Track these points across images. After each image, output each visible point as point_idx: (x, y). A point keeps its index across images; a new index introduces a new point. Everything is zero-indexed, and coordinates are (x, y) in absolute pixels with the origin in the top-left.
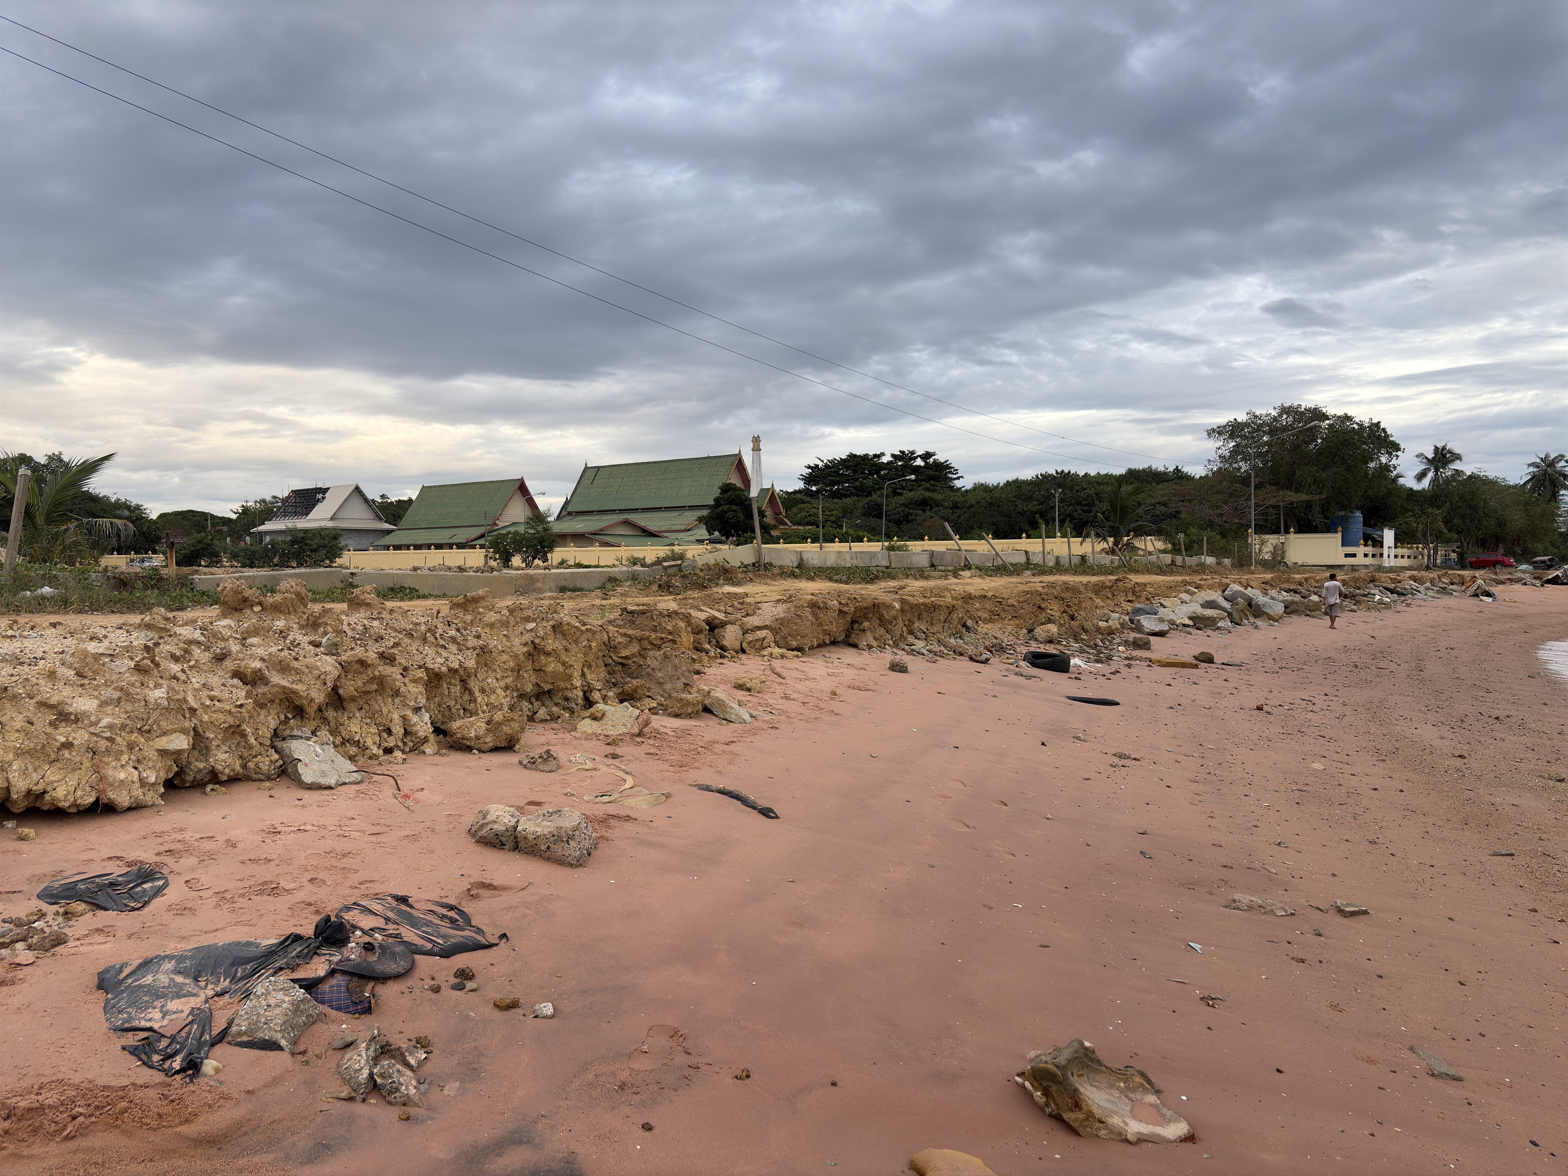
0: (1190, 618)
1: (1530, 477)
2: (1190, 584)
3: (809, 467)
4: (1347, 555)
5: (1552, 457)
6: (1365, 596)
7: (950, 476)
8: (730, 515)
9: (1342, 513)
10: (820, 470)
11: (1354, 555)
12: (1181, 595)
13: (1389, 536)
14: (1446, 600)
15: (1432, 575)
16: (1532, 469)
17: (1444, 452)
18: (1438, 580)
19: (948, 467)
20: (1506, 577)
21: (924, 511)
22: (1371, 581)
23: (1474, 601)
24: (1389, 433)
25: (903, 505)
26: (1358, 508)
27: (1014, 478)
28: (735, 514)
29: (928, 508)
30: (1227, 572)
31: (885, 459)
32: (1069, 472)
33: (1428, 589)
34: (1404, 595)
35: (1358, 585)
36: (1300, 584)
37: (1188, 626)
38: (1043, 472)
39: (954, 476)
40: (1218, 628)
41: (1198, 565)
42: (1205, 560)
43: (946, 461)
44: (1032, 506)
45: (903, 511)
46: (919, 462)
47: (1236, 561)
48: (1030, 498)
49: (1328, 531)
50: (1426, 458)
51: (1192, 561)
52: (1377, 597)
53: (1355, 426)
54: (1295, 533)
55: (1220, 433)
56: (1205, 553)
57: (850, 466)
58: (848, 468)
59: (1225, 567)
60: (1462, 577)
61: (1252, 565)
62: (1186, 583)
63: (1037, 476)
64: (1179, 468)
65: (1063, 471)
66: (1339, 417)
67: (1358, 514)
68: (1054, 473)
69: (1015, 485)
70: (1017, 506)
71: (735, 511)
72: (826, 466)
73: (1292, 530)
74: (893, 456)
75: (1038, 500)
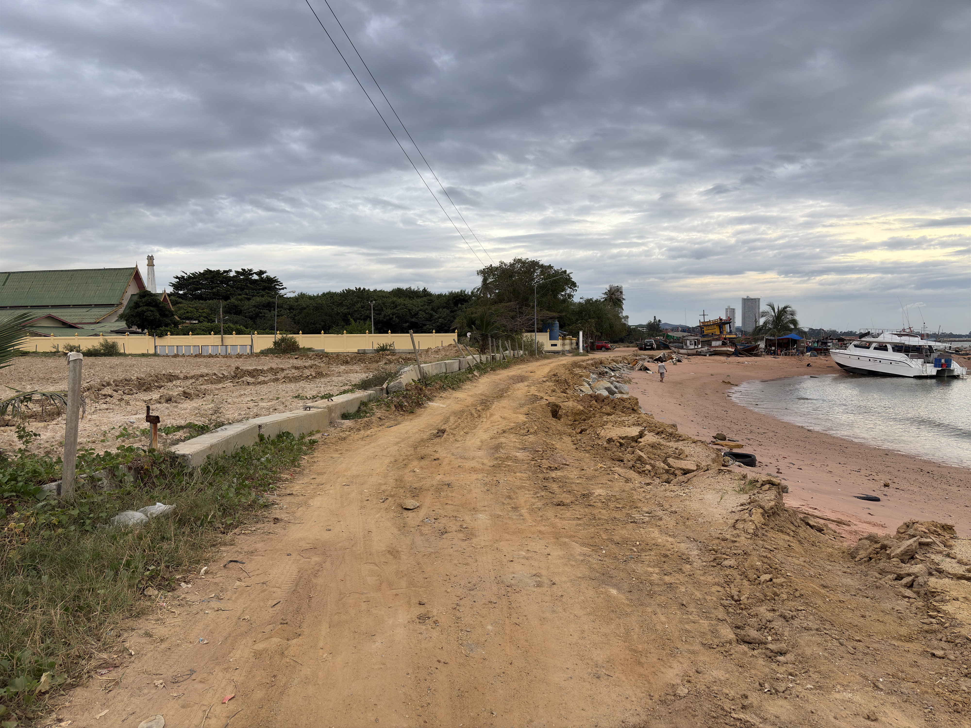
3: (177, 277)
4: (552, 345)
7: (277, 287)
8: (148, 314)
9: (549, 322)
10: (186, 280)
11: (556, 345)
18: (622, 361)
19: (276, 281)
21: (270, 311)
25: (255, 306)
26: (556, 319)
27: (328, 291)
28: (152, 313)
29: (272, 309)
31: (232, 274)
32: (364, 289)
38: (347, 289)
39: (280, 287)
43: (275, 278)
44: (344, 310)
45: (255, 311)
46: (255, 277)
48: (341, 304)
49: (543, 331)
57: (208, 278)
58: (206, 279)
63: (344, 292)
65: (360, 288)
67: (557, 322)
68: (355, 289)
69: (329, 296)
70: (333, 309)
71: (152, 311)
72: (189, 277)
74: (237, 272)
75: (347, 306)
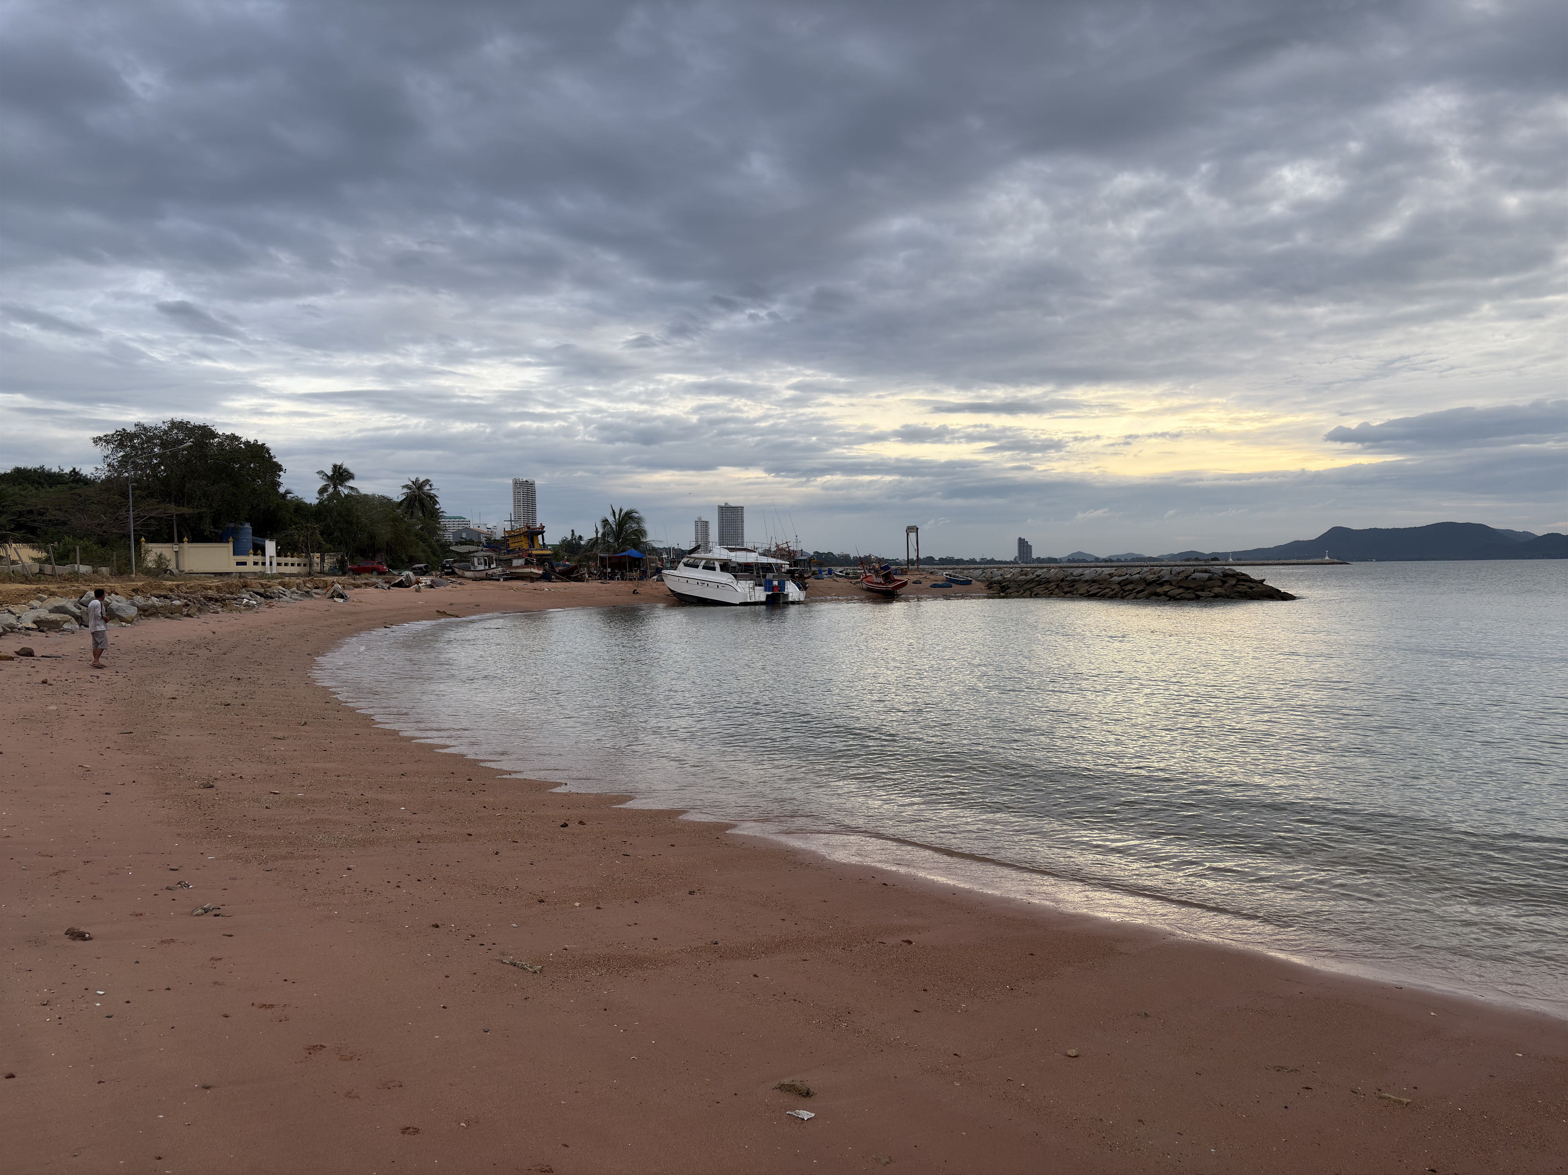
0: (34, 622)
1: (404, 497)
2: (43, 592)
4: (238, 564)
5: (421, 480)
6: (235, 599)
9: (232, 525)
12: (31, 602)
13: (271, 547)
14: (307, 602)
15: (298, 581)
16: (405, 490)
17: (341, 471)
18: (303, 585)
20: (363, 582)
22: (244, 587)
23: (330, 602)
24: (272, 455)
26: (247, 520)
30: (104, 579)
33: (293, 592)
34: (272, 598)
35: (231, 590)
36: (171, 590)
37: (32, 629)
40: (64, 630)
41: (70, 574)
42: (79, 568)
47: (115, 569)
49: (221, 541)
50: (326, 475)
51: (64, 569)
52: (246, 600)
53: (242, 445)
54: (188, 542)
55: (108, 442)
56: (78, 562)
59: (102, 575)
60: (325, 582)
61: (132, 573)
62: (40, 591)
64: (77, 470)
66: (227, 436)
67: (247, 526)
73: (186, 539)
